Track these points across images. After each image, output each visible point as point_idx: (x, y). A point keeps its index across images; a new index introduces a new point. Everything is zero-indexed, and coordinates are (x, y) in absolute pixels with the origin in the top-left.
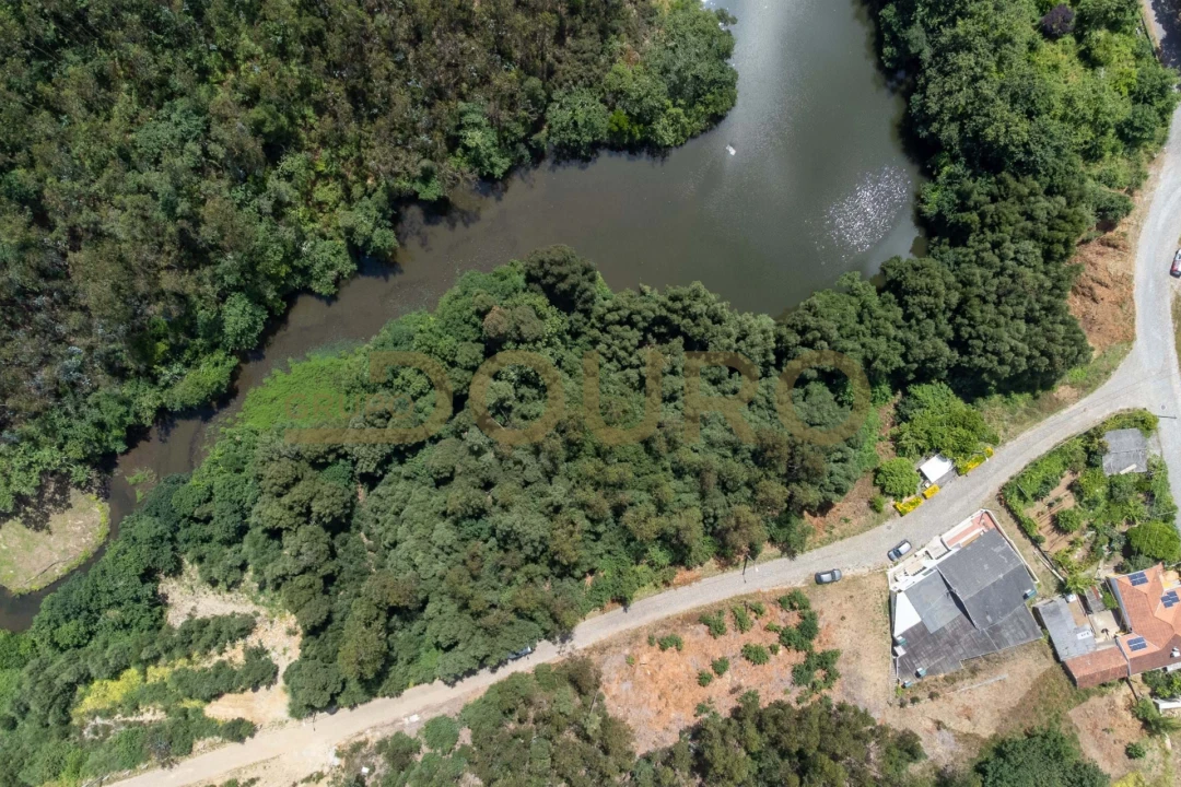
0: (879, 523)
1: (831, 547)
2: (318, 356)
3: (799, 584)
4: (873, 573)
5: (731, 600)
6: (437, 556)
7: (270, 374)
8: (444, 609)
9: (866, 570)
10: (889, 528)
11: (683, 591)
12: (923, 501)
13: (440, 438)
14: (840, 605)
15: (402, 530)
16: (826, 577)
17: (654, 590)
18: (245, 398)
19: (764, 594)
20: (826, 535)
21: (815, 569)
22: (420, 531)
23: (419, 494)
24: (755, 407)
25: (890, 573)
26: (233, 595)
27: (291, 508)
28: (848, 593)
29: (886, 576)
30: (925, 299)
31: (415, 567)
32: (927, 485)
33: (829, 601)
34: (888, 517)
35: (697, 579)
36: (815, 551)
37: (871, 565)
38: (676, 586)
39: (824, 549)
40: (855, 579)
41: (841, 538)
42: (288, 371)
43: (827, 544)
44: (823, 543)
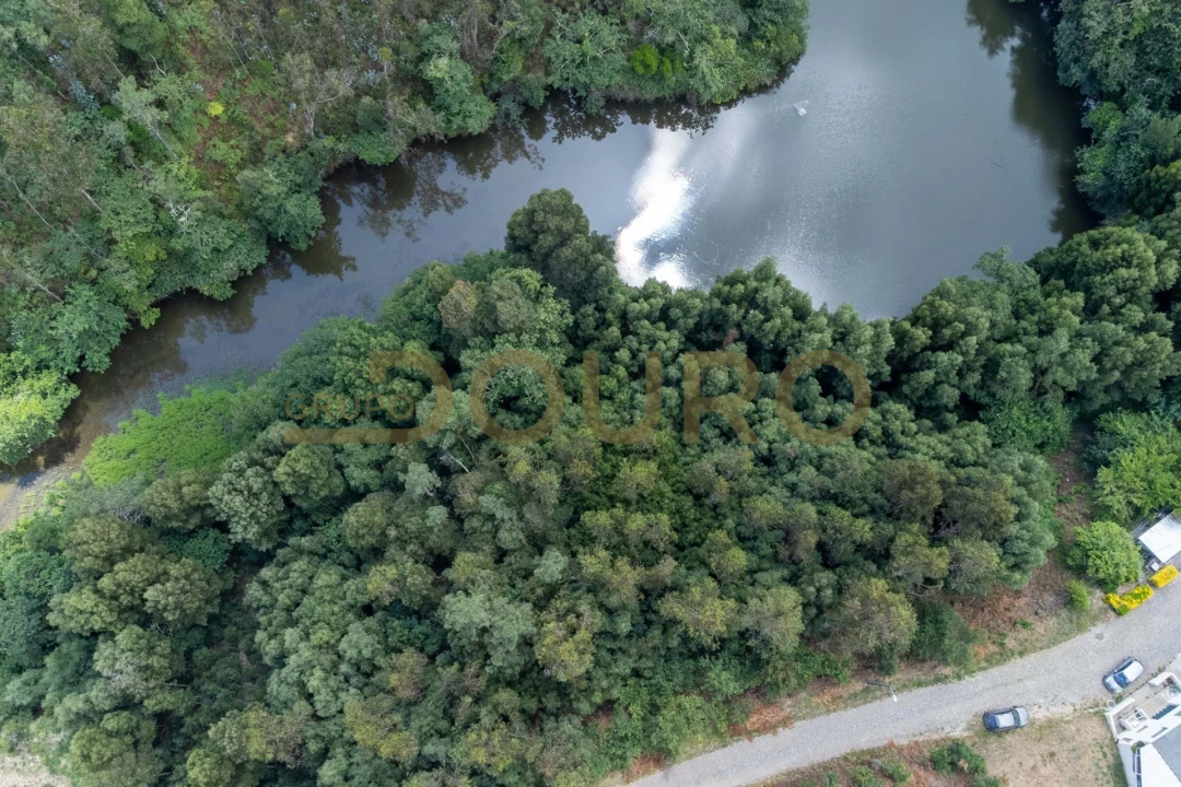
0: (1080, 629)
1: (1006, 668)
2: (203, 389)
3: (958, 733)
4: (1081, 714)
5: (846, 759)
6: (347, 680)
7: (129, 416)
8: (354, 771)
9: (1068, 710)
10: (1100, 637)
11: (763, 742)
12: (1152, 592)
13: (368, 490)
14: (1034, 768)
15: (290, 635)
16: (1005, 721)
17: (715, 742)
18: (88, 449)
19: (900, 750)
20: (993, 648)
21: (981, 706)
22: (322, 634)
23: (327, 577)
24: (866, 442)
25: (1111, 713)
26: (18, 759)
27: (115, 597)
28: (1044, 748)
29: (1105, 720)
30: (1123, 272)
31: (309, 697)
32: (1155, 566)
33: (1014, 761)
34: (1094, 619)
35: (786, 722)
36: (979, 676)
37: (1076, 700)
38: (749, 735)
39: (995, 672)
40: (1051, 725)
41: (1021, 654)
42: (154, 409)
43: (998, 663)
44: (991, 661)
